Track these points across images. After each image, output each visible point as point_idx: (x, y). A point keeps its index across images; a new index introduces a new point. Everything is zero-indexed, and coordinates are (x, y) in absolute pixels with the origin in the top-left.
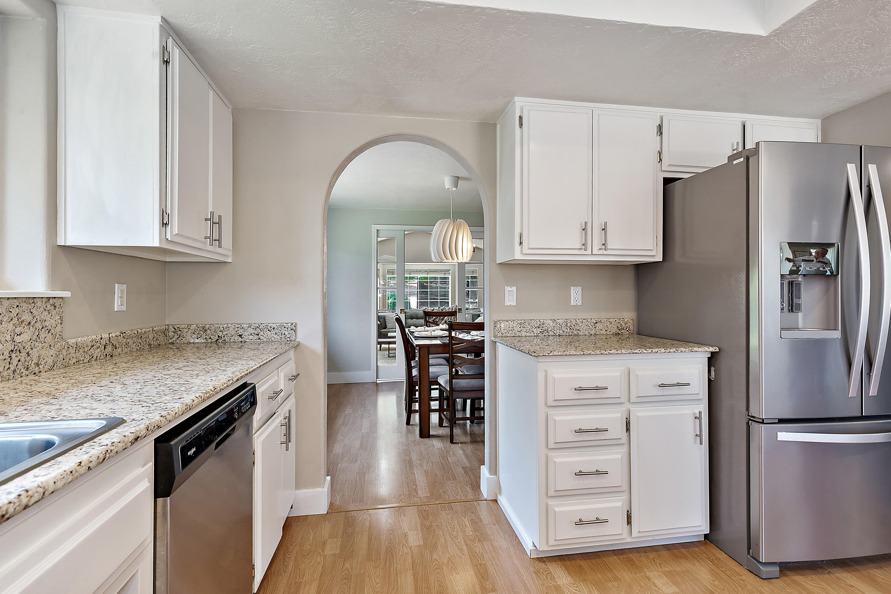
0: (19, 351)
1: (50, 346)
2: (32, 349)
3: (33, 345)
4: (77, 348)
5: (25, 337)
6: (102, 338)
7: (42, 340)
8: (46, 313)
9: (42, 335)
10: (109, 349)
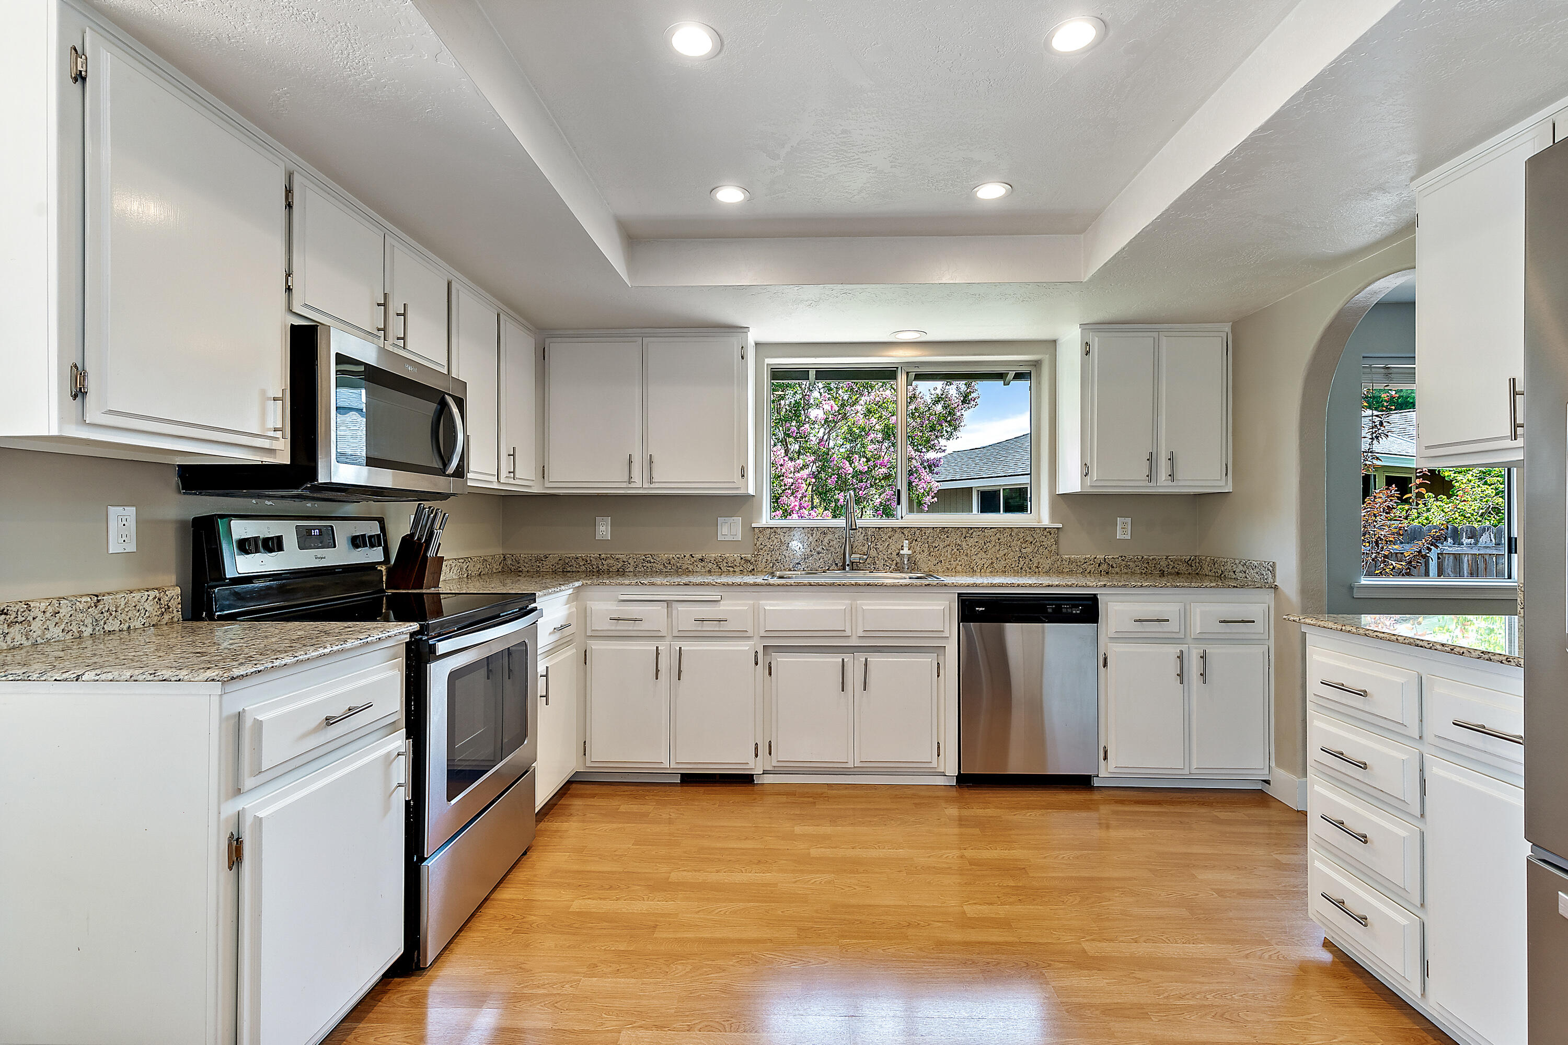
0: (1025, 558)
1: (1047, 557)
2: (1033, 557)
3: (1034, 555)
4: (1071, 562)
5: (1028, 550)
6: (1095, 558)
7: (1041, 553)
8: (1044, 537)
9: (1041, 550)
10: (1104, 567)
